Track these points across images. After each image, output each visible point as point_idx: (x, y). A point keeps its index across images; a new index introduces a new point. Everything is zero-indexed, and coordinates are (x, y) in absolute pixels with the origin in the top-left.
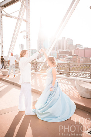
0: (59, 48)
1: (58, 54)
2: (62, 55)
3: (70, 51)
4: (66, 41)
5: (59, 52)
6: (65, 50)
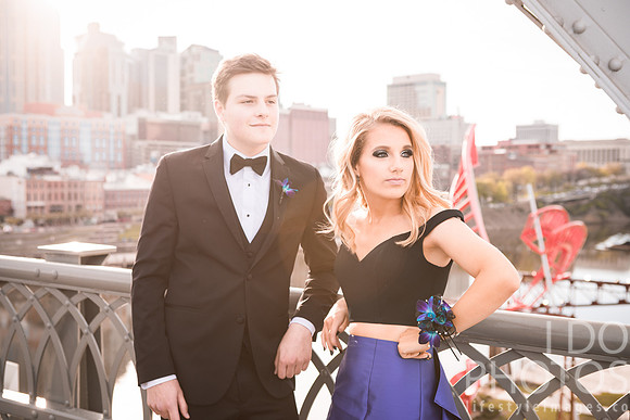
0: (137, 102)
1: (133, 137)
2: (154, 147)
3: (204, 122)
4: (184, 60)
5: (133, 129)
6: (174, 115)
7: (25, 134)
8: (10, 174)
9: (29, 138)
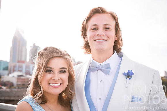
7: (17, 67)
8: (13, 77)
9: (18, 68)
